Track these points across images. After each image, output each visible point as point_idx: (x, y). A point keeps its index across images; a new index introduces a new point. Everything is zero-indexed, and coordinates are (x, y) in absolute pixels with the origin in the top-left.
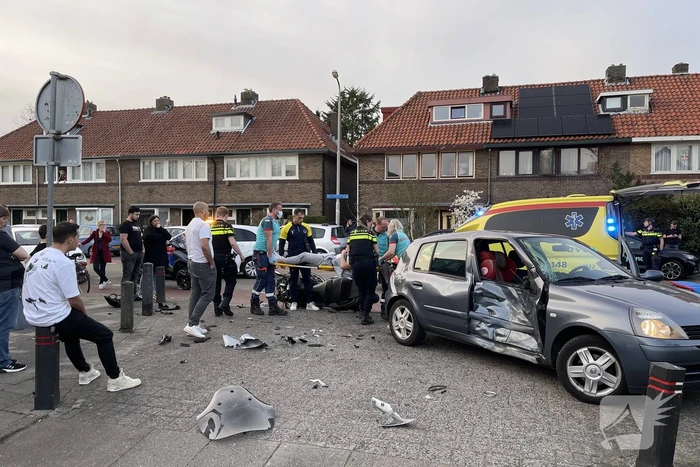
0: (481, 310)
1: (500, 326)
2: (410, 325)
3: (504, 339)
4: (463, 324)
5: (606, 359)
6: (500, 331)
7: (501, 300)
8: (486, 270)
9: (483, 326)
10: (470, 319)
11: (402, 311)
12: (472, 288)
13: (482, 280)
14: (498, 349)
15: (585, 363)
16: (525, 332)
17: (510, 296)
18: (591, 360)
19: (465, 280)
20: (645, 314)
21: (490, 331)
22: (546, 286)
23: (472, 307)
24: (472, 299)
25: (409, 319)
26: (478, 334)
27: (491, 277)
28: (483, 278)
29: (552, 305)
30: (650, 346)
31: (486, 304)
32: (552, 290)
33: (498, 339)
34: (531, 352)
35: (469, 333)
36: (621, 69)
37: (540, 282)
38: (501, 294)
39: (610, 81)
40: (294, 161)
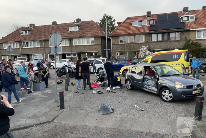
0: (146, 82)
3: (150, 88)
6: (150, 87)
8: (147, 73)
10: (143, 84)
12: (143, 77)
14: (149, 91)
15: (167, 93)
16: (155, 87)
17: (152, 79)
19: (142, 75)
20: (177, 83)
21: (148, 87)
22: (158, 77)
23: (143, 82)
24: (143, 80)
26: (145, 87)
27: (148, 75)
28: (146, 75)
29: (160, 81)
30: (178, 90)
31: (147, 81)
32: (160, 78)
33: (149, 89)
34: (155, 91)
35: (143, 87)
36: (187, 8)
37: (157, 76)
38: (150, 79)
39: (184, 12)
40: (93, 39)
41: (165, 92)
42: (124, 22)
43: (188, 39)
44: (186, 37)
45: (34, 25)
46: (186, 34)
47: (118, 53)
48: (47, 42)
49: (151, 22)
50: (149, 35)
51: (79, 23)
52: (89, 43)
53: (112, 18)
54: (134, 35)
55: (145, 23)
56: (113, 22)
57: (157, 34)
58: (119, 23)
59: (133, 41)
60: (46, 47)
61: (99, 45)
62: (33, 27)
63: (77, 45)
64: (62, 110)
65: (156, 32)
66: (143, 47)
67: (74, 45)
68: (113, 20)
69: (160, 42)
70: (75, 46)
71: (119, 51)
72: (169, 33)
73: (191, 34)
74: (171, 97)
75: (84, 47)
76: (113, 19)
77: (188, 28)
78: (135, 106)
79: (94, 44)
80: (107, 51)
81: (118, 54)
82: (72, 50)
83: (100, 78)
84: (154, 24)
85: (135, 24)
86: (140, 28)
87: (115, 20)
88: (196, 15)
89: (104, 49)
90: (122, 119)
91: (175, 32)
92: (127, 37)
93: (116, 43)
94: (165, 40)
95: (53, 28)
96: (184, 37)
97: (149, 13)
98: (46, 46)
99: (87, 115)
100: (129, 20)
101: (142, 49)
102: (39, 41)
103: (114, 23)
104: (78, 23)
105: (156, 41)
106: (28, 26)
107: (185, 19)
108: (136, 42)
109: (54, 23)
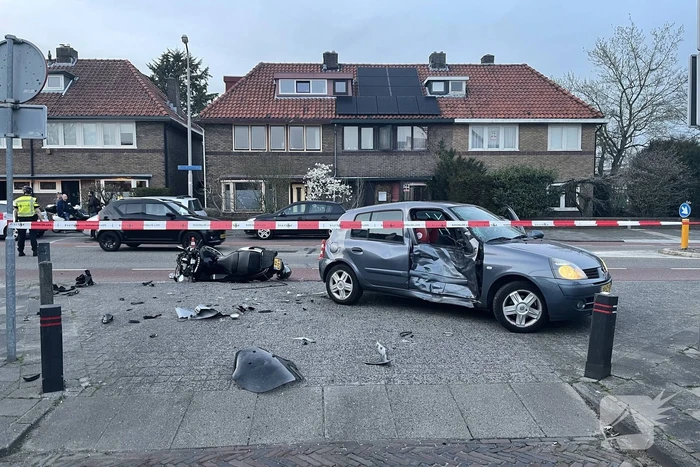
0: (420, 268)
1: (435, 281)
2: (350, 287)
3: (441, 291)
4: (405, 281)
5: (531, 298)
6: (435, 285)
7: (435, 259)
8: (421, 235)
9: (422, 281)
10: (410, 277)
11: (340, 275)
12: (411, 250)
13: (419, 243)
14: (436, 300)
15: (516, 303)
16: (459, 284)
17: (442, 254)
18: (521, 300)
19: (403, 244)
20: (561, 262)
21: (428, 285)
23: (412, 267)
24: (413, 260)
25: (348, 281)
26: (417, 289)
27: (425, 241)
28: (420, 242)
29: (489, 261)
31: (424, 263)
33: (435, 291)
34: (467, 299)
35: (409, 288)
37: (474, 243)
38: (437, 255)
41: (510, 303)
64: (56, 395)
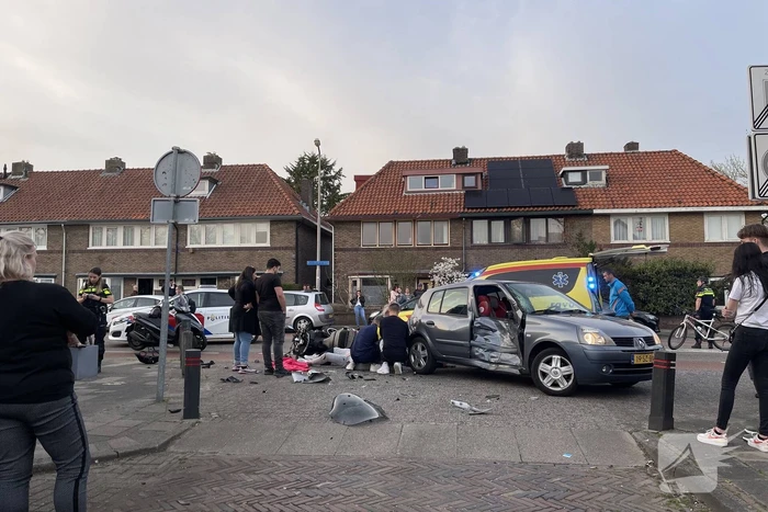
0: (479, 339)
1: (492, 351)
3: (497, 359)
4: (467, 351)
6: (494, 354)
7: (494, 331)
8: (482, 309)
9: (481, 351)
10: (471, 346)
12: (472, 323)
14: (493, 367)
16: (512, 353)
17: (501, 328)
18: (559, 365)
19: (467, 317)
20: (586, 330)
21: (486, 354)
22: (524, 316)
23: (472, 337)
24: (472, 331)
26: (477, 358)
27: (487, 314)
28: (480, 315)
29: (528, 330)
30: (590, 351)
31: (483, 335)
32: (528, 319)
33: (493, 360)
34: (515, 367)
35: (470, 357)
36: (580, 145)
37: (520, 314)
38: (495, 327)
39: (570, 157)
40: (265, 228)
41: (549, 362)
42: (376, 176)
43: (588, 243)
44: (581, 234)
45: (28, 167)
46: (580, 224)
47: (358, 278)
48: (81, 232)
49: (470, 181)
50: (461, 221)
51: (215, 170)
52: (249, 241)
53: (331, 167)
54: (414, 219)
55: (449, 184)
56: (335, 177)
57: (490, 219)
58: (359, 180)
59: (411, 241)
60: (74, 252)
61: (286, 248)
62: (26, 176)
63: (203, 245)
65: (487, 215)
66: (443, 261)
67: (189, 246)
68: (333, 174)
69: (497, 246)
70: (194, 249)
71: (360, 274)
72: (527, 219)
73: (597, 226)
74: (567, 377)
75: (228, 255)
76: (336, 168)
77: (584, 205)
78: (457, 403)
79: (268, 244)
80: (318, 269)
81: (355, 283)
82: (181, 266)
83: (304, 344)
84: (480, 188)
85: (414, 185)
86: (434, 199)
87: (343, 173)
88: (607, 167)
89: (308, 263)
90: (421, 435)
91: (546, 217)
92: (390, 226)
93: (348, 246)
94: (516, 241)
95: (107, 181)
96: (574, 235)
97: (460, 154)
98: (75, 247)
99: (294, 428)
100: (395, 172)
101: (440, 267)
102: (45, 226)
103: (336, 182)
104: (210, 170)
105: (485, 242)
106: (5, 169)
107: (575, 178)
108: (420, 243)
109: (115, 165)
